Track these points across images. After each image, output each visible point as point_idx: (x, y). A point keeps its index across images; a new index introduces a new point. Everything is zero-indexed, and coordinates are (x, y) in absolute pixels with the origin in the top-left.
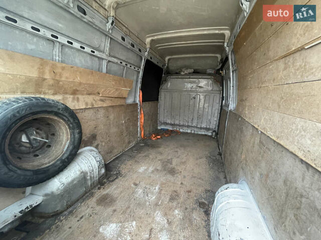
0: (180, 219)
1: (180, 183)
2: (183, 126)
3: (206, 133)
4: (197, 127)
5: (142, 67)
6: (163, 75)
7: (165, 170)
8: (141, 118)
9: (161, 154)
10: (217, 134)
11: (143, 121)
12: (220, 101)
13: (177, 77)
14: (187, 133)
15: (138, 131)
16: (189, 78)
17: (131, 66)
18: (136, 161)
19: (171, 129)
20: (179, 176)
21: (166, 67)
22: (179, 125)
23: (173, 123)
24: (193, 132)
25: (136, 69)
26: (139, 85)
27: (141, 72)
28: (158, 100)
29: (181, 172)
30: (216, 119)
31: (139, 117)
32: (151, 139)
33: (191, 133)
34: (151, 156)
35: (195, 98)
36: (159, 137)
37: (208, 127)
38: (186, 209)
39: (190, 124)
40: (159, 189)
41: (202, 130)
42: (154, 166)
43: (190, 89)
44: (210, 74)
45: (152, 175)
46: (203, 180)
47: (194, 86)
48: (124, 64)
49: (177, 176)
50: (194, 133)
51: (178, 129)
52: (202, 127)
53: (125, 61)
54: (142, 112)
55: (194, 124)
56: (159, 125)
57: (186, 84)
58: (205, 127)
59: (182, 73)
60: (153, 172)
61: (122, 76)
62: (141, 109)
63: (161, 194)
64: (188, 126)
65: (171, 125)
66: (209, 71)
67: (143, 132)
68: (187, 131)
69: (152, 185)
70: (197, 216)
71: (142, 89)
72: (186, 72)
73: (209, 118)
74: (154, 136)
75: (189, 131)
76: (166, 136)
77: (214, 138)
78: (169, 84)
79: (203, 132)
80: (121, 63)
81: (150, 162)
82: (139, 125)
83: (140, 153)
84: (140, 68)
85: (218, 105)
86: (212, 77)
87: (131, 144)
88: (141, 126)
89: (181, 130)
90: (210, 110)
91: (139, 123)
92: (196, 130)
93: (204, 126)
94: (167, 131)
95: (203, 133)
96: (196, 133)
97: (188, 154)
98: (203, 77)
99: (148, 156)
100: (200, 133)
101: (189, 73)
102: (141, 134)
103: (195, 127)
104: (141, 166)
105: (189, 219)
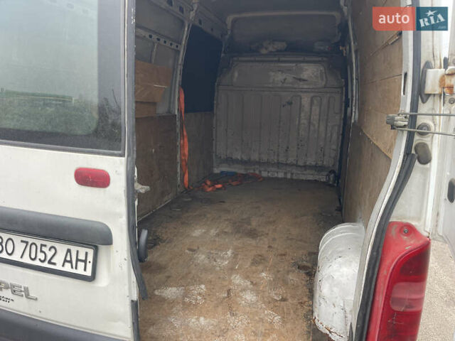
0: (270, 280)
1: (267, 246)
2: (268, 163)
3: (317, 177)
4: (297, 166)
5: (183, 43)
6: (223, 55)
7: (238, 232)
8: (182, 147)
9: (228, 211)
10: (338, 177)
11: (186, 151)
12: (341, 110)
13: (252, 59)
14: (277, 179)
15: (176, 173)
16: (279, 61)
17: (165, 42)
18: (183, 223)
19: (242, 171)
20: (265, 239)
21: (227, 37)
22: (259, 163)
23: (245, 158)
24: (289, 176)
25: (174, 46)
26: (179, 78)
27: (182, 51)
28: (211, 109)
29: (267, 234)
30: (334, 147)
31: (178, 144)
32: (203, 190)
33: (285, 178)
34: (208, 216)
35: (290, 103)
36: (219, 186)
37: (320, 163)
38: (278, 271)
39: (282, 159)
40: (233, 253)
41: (308, 171)
42: (218, 227)
43: (280, 85)
44: (319, 53)
45: (217, 239)
46: (305, 242)
47: (290, 78)
48: (155, 37)
49: (260, 239)
50: (292, 179)
51: (257, 172)
52: (308, 163)
53: (156, 33)
54: (185, 133)
55: (291, 160)
56: (215, 164)
57: (272, 74)
58: (313, 163)
59: (264, 51)
60: (218, 235)
61: (150, 62)
62: (182, 127)
63: (237, 258)
64: (279, 165)
65: (242, 162)
66: (318, 46)
67: (186, 176)
68: (276, 175)
69: (220, 250)
70: (296, 278)
71: (184, 85)
72: (271, 49)
73: (322, 143)
74: (209, 183)
75: (281, 175)
76: (234, 183)
77: (331, 186)
78: (236, 74)
79: (310, 176)
80: (151, 36)
81: (208, 223)
82: (179, 160)
83: (187, 212)
84: (180, 44)
85: (337, 117)
86: (325, 59)
87: (166, 198)
88: (184, 163)
89: (264, 174)
90: (322, 128)
91: (178, 156)
92: (294, 171)
93: (311, 161)
94: (233, 175)
95: (310, 178)
96: (295, 177)
97: (279, 211)
98: (307, 59)
99: (205, 216)
100: (303, 177)
101: (278, 51)
102: (182, 180)
103: (293, 165)
104: (195, 229)
105: (283, 280)
